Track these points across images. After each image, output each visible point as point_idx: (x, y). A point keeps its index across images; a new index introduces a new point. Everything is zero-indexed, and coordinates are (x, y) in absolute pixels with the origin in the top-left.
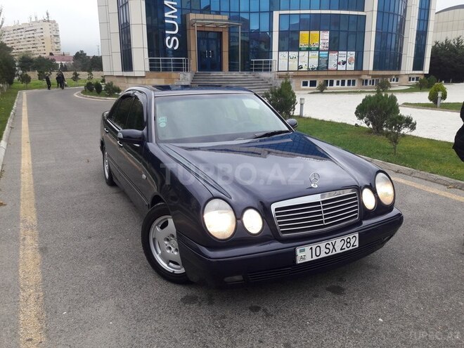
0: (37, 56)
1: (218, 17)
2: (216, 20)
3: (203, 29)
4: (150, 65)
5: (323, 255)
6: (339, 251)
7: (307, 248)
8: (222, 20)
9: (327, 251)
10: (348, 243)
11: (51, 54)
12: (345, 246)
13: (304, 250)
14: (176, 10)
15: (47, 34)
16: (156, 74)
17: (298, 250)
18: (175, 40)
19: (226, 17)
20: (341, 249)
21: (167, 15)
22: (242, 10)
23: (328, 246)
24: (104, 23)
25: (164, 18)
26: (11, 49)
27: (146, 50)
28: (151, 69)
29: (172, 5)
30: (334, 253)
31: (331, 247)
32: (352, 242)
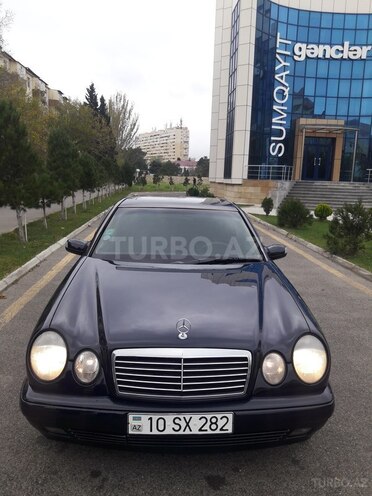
0: (166, 161)
1: (333, 122)
2: (330, 125)
3: (312, 135)
4: (249, 172)
5: (169, 431)
6: (195, 431)
7: (145, 418)
8: (337, 125)
9: (177, 428)
10: (212, 423)
11: (179, 159)
12: (207, 427)
13: (140, 419)
14: (285, 115)
15: (178, 140)
16: (253, 181)
17: (131, 417)
18: (280, 147)
19: (342, 122)
20: (200, 430)
21: (274, 120)
22: (363, 113)
23: (177, 421)
24: (214, 130)
25: (271, 124)
26: (145, 154)
27: (247, 158)
28: (249, 177)
29: (282, 110)
30: (187, 432)
31: (183, 424)
32: (220, 425)
